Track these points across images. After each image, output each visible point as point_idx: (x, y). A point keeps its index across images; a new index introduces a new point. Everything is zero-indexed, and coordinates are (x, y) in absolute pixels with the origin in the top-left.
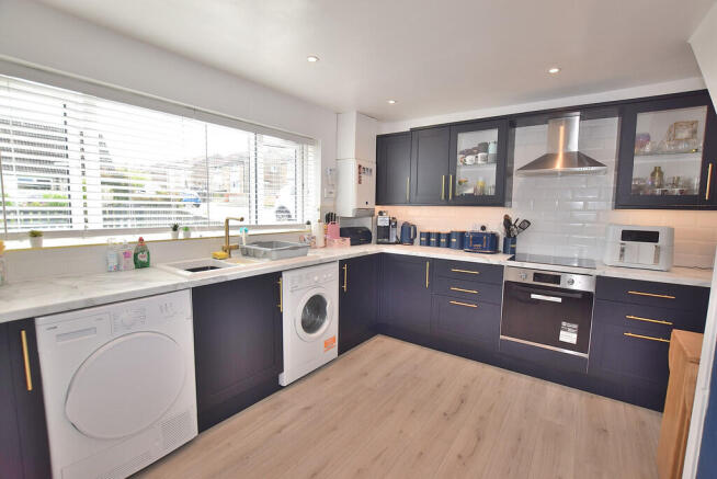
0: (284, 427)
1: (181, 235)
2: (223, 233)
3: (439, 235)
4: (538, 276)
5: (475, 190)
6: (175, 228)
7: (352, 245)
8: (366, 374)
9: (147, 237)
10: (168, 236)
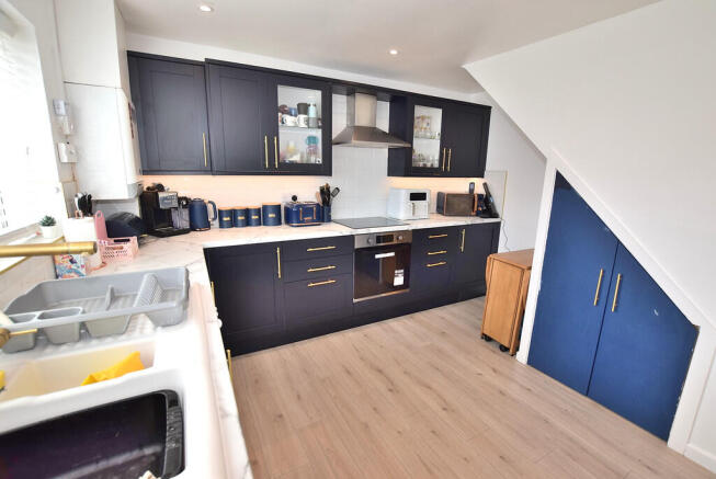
3: (247, 212)
4: (379, 238)
5: (302, 157)
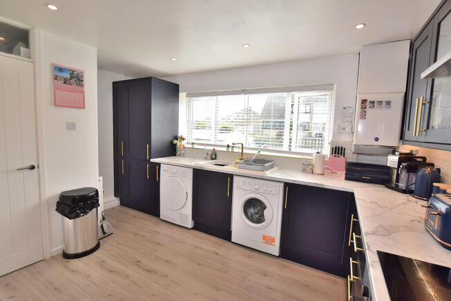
0: (201, 249)
1: (230, 149)
2: (240, 151)
6: (228, 146)
7: (347, 179)
8: (265, 275)
9: (216, 148)
10: (225, 149)
